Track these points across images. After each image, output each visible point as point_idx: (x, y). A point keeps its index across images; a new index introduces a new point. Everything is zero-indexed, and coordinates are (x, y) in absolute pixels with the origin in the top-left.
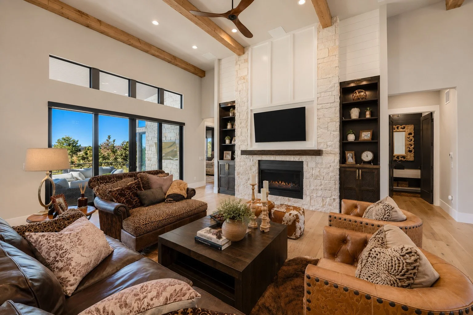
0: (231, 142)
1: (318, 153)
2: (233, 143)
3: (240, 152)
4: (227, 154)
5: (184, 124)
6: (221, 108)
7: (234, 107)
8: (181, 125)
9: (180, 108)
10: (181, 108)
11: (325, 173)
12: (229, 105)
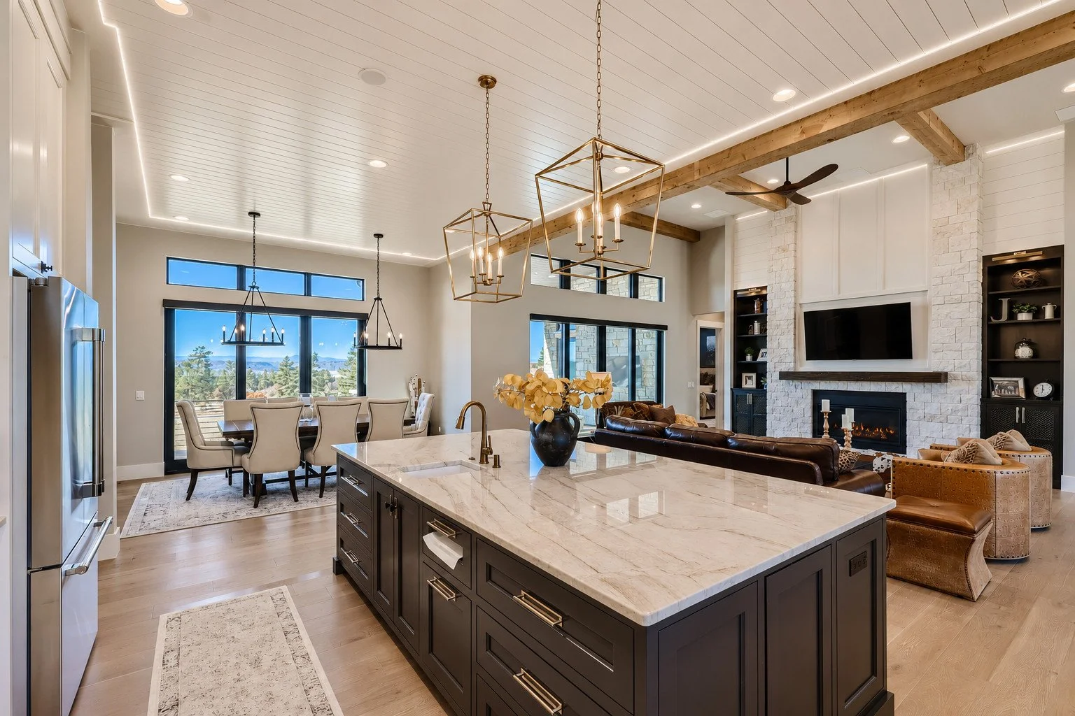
0: (755, 358)
1: (938, 378)
2: (760, 359)
3: (777, 375)
4: (750, 378)
5: (665, 328)
6: (738, 298)
7: (763, 298)
8: (660, 329)
9: (657, 299)
10: (661, 300)
11: (950, 411)
12: (753, 294)
